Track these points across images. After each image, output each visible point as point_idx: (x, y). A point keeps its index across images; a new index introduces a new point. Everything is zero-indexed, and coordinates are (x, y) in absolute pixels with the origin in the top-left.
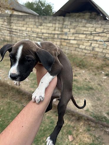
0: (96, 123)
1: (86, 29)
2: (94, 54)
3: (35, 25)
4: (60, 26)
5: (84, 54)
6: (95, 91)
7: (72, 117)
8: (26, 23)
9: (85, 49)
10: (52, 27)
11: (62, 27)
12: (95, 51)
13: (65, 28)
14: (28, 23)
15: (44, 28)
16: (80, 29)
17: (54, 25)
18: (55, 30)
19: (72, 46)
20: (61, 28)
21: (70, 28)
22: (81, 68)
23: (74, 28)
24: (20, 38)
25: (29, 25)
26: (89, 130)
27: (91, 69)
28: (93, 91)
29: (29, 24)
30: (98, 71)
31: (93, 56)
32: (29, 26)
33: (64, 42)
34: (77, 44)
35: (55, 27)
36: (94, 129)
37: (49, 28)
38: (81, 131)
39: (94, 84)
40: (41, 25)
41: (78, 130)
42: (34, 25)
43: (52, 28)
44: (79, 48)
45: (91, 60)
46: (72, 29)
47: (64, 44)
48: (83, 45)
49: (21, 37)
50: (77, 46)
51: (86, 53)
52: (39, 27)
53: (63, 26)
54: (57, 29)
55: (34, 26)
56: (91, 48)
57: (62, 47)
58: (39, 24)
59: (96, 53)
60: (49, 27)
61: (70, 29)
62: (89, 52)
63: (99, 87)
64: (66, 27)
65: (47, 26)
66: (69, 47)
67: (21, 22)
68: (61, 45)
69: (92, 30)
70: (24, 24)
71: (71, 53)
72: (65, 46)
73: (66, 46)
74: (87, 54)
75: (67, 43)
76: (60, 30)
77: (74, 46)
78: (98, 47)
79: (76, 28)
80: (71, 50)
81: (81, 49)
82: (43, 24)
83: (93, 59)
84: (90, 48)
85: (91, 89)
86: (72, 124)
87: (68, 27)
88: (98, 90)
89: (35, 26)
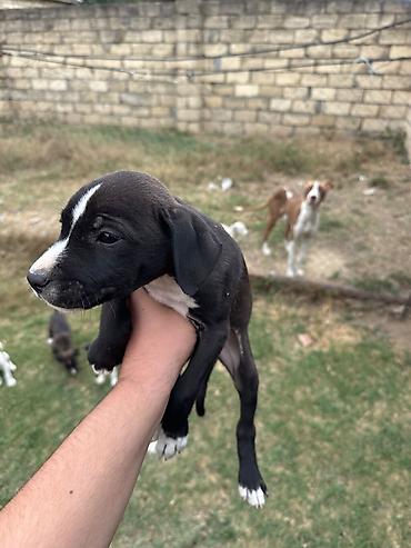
0: (365, 299)
1: (288, 38)
2: (321, 127)
3: (97, 41)
4: (194, 34)
5: (290, 129)
6: (347, 228)
7: (297, 296)
8: (62, 37)
9: (290, 112)
10: (163, 42)
11: (199, 38)
12: (325, 115)
13: (211, 42)
14: (66, 40)
15: (132, 49)
16: (266, 40)
17: (169, 37)
18: (174, 54)
19: (242, 105)
20: (199, 43)
21: (228, 39)
22: (290, 175)
23: (245, 40)
24: (44, 100)
25: (71, 44)
26: (349, 319)
27: (323, 172)
28: (343, 231)
29: (72, 40)
30: (346, 175)
31: (322, 133)
32: (72, 49)
33: (214, 93)
34: (259, 97)
35: (175, 44)
36: (361, 314)
37: (151, 49)
38: (328, 322)
39: (343, 212)
40: (119, 41)
41: (319, 322)
42: (91, 43)
43: (161, 45)
44: (268, 110)
45: (316, 146)
46: (236, 43)
47: (215, 101)
48: (282, 97)
49: (49, 96)
50: (260, 103)
51: (294, 126)
52: (115, 49)
53: (203, 36)
54: (182, 48)
55: (94, 46)
56: (311, 104)
57: (207, 113)
58: (111, 39)
59: (330, 122)
60: (151, 43)
61: (228, 44)
62: (305, 120)
63: (356, 218)
64: (216, 38)
65: (142, 42)
66: (234, 110)
67: (38, 38)
68: (204, 106)
69: (308, 37)
70: (52, 44)
71: (244, 132)
72: (217, 108)
73: (224, 107)
74: (299, 130)
75: (226, 96)
76: (193, 51)
77: (252, 104)
78: (336, 99)
79: (250, 36)
80: (243, 123)
81: (276, 112)
82: (129, 37)
83: (321, 144)
84: (307, 106)
85: (336, 225)
86: (301, 312)
87: (223, 37)
88: (357, 226)
89: (98, 49)
